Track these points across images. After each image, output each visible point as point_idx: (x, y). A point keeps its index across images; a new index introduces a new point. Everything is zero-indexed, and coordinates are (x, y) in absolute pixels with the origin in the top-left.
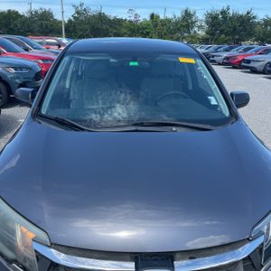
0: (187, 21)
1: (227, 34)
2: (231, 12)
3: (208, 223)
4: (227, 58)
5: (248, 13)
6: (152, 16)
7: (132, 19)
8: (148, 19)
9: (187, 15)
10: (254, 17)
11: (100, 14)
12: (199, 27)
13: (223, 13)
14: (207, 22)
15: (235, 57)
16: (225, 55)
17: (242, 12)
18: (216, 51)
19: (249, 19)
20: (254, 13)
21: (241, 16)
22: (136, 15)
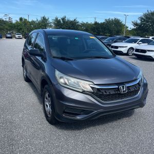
2: (66, 19)
5: (75, 20)
6: (21, 19)
7: (7, 20)
8: (19, 20)
10: (78, 22)
17: (72, 19)
19: (75, 23)
21: (71, 22)
22: (10, 18)
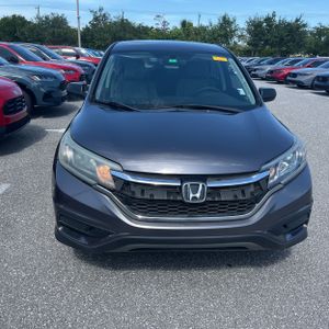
0: (225, 29)
1: (272, 45)
2: (277, 19)
3: (234, 165)
4: (271, 72)
5: (297, 20)
6: (184, 24)
7: (160, 26)
8: (179, 27)
9: (226, 22)
10: (304, 26)
11: (122, 20)
12: (239, 37)
13: (268, 20)
14: (249, 31)
15: (279, 71)
16: (269, 68)
17: (290, 19)
18: (259, 63)
19: (298, 27)
20: (304, 20)
21: (289, 24)
22: (165, 22)
